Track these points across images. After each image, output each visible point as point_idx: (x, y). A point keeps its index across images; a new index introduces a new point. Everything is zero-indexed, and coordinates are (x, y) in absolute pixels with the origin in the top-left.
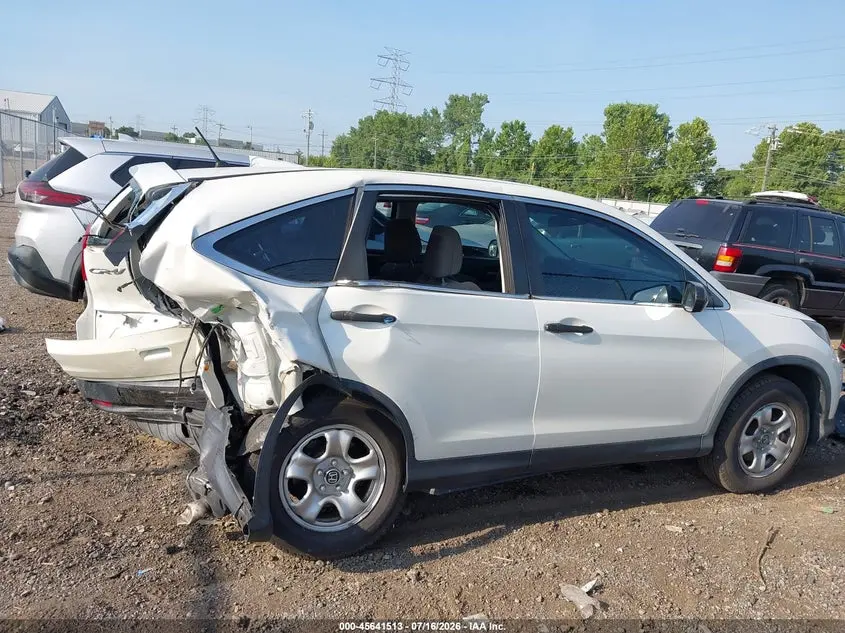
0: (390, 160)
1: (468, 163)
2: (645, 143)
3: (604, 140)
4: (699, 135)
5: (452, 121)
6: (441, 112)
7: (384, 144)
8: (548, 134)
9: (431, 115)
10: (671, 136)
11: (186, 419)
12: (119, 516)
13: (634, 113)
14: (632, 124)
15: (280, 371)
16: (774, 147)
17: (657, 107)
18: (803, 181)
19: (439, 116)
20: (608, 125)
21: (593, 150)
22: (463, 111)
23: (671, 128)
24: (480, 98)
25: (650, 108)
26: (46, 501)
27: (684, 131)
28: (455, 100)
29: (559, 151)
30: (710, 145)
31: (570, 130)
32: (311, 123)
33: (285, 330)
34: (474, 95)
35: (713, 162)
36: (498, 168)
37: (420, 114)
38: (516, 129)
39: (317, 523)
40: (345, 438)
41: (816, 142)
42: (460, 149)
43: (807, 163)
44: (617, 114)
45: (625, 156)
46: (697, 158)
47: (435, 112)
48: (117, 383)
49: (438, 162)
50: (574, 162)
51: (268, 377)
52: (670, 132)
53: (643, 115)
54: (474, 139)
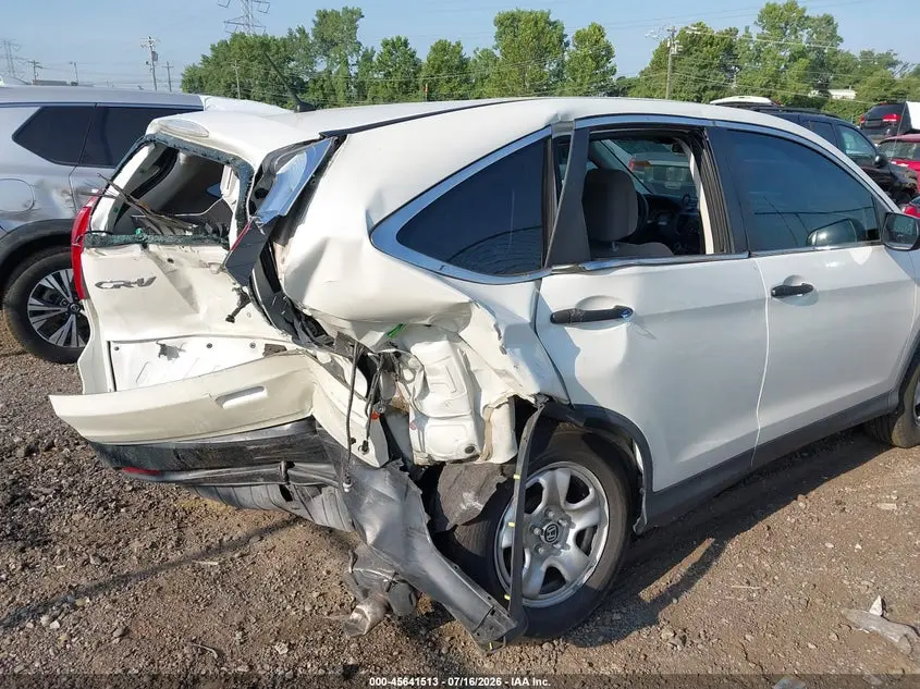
0: (256, 91)
1: (348, 88)
2: (541, 54)
3: (497, 53)
4: (597, 42)
5: (323, 40)
6: (309, 31)
7: (246, 72)
8: (434, 49)
9: (298, 35)
10: (567, 44)
11: (287, 478)
12: (239, 635)
13: (528, 22)
14: (526, 33)
15: (482, 406)
16: (674, 51)
17: (549, 13)
18: (703, 85)
19: (307, 36)
20: (499, 36)
21: (487, 65)
22: (335, 30)
23: (566, 36)
24: (353, 12)
25: (542, 13)
26: (122, 636)
27: (581, 38)
28: (323, 15)
29: (450, 68)
30: (609, 53)
31: (459, 44)
32: (153, 52)
33: (517, 350)
34: (345, 9)
35: (613, 71)
36: (383, 93)
37: (285, 35)
38: (397, 46)
39: (540, 596)
40: (562, 479)
41: (711, 42)
42: (338, 73)
43: (705, 67)
44: (508, 24)
45: (522, 71)
46: (597, 68)
47: (302, 31)
48: (173, 443)
49: (314, 91)
50: (467, 80)
51: (469, 417)
52: (565, 40)
53: (536, 23)
54: (352, 60)
